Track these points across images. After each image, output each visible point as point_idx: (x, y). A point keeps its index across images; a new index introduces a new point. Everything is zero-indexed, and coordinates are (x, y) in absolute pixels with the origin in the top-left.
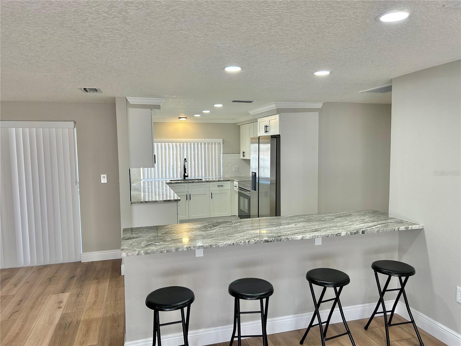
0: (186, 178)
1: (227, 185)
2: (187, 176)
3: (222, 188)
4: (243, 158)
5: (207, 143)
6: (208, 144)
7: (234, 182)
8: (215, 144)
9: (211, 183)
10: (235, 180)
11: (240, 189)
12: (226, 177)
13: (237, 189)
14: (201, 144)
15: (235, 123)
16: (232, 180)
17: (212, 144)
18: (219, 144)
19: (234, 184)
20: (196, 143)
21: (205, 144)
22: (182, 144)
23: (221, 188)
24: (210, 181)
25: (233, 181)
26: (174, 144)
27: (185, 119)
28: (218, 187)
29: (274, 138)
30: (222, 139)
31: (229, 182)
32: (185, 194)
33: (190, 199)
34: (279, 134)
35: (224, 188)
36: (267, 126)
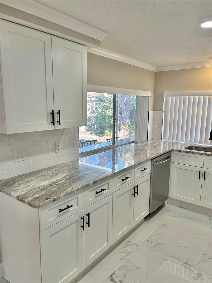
32: (198, 170)
33: (204, 180)
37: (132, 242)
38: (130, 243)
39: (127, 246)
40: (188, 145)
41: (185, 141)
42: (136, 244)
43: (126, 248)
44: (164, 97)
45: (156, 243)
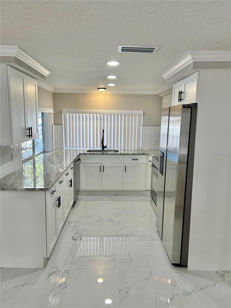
0: (105, 149)
1: (142, 159)
2: (106, 147)
3: (137, 161)
5: (127, 115)
6: (129, 115)
7: (150, 156)
8: (135, 115)
9: (125, 156)
10: (151, 154)
12: (145, 149)
13: (151, 165)
14: (121, 116)
15: (157, 95)
16: (148, 154)
17: (132, 116)
18: (140, 115)
19: (150, 159)
20: (113, 115)
21: (125, 115)
22: (102, 115)
23: (135, 162)
26: (92, 115)
27: (104, 90)
28: (132, 161)
29: (187, 108)
30: (143, 111)
31: (145, 156)
32: (99, 165)
33: (103, 171)
34: (197, 103)
35: (139, 161)
36: (182, 92)
37: (72, 221)
38: (71, 222)
39: (69, 224)
40: (88, 149)
41: (83, 148)
42: (76, 221)
43: (70, 225)
44: (63, 114)
45: (87, 217)
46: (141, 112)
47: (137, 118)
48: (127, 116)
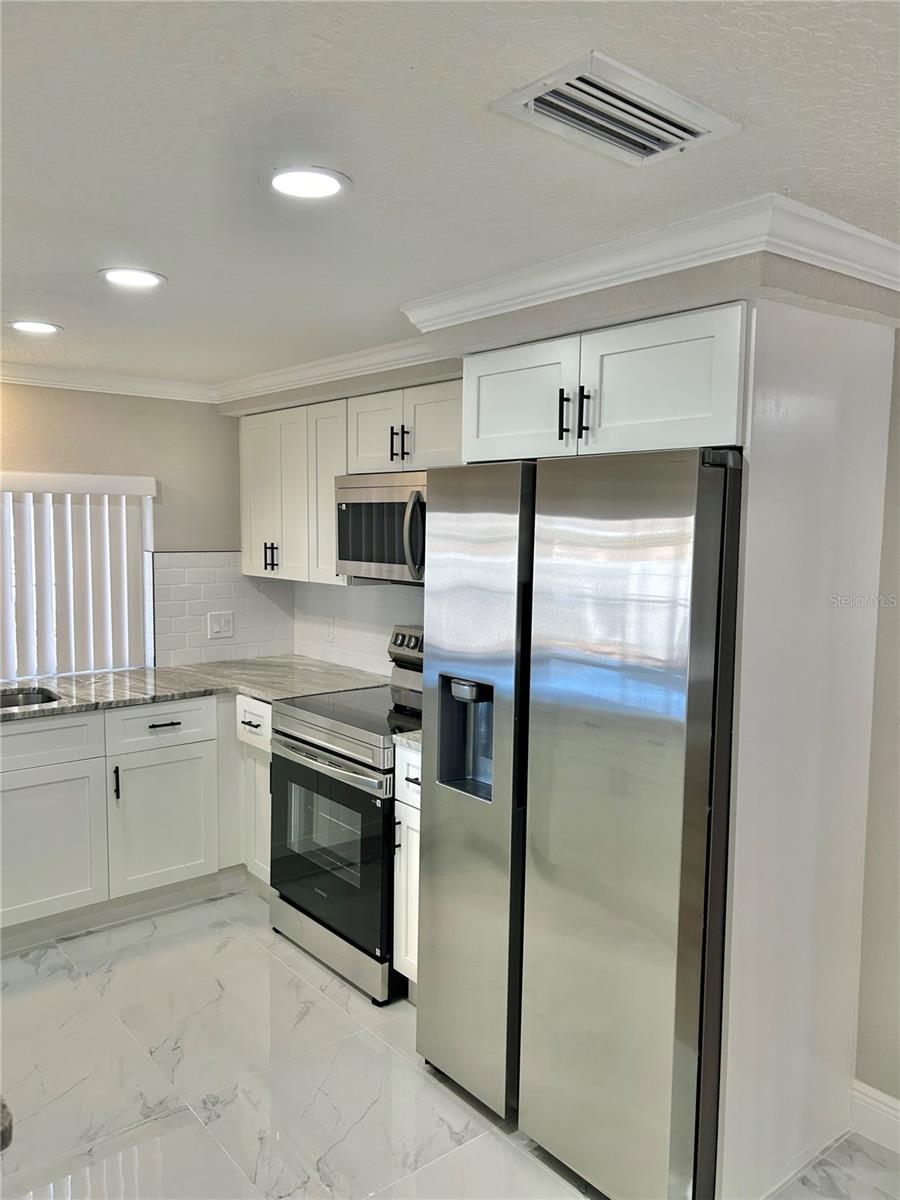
1: (200, 719)
3: (172, 735)
4: (269, 574)
5: (69, 496)
6: (78, 499)
7: (238, 697)
8: (114, 500)
9: (110, 715)
10: (245, 689)
11: (279, 741)
12: (171, 665)
13: (264, 740)
14: (38, 499)
15: (214, 407)
16: (226, 691)
17: (95, 500)
18: (136, 501)
19: (245, 714)
21: (59, 500)
23: (166, 736)
24: (109, 706)
25: (230, 693)
28: (151, 734)
29: (712, 465)
30: (155, 481)
31: (212, 700)
34: (739, 444)
35: (184, 732)
36: (585, 393)
46: (146, 486)
47: (120, 511)
48: (90, 504)
